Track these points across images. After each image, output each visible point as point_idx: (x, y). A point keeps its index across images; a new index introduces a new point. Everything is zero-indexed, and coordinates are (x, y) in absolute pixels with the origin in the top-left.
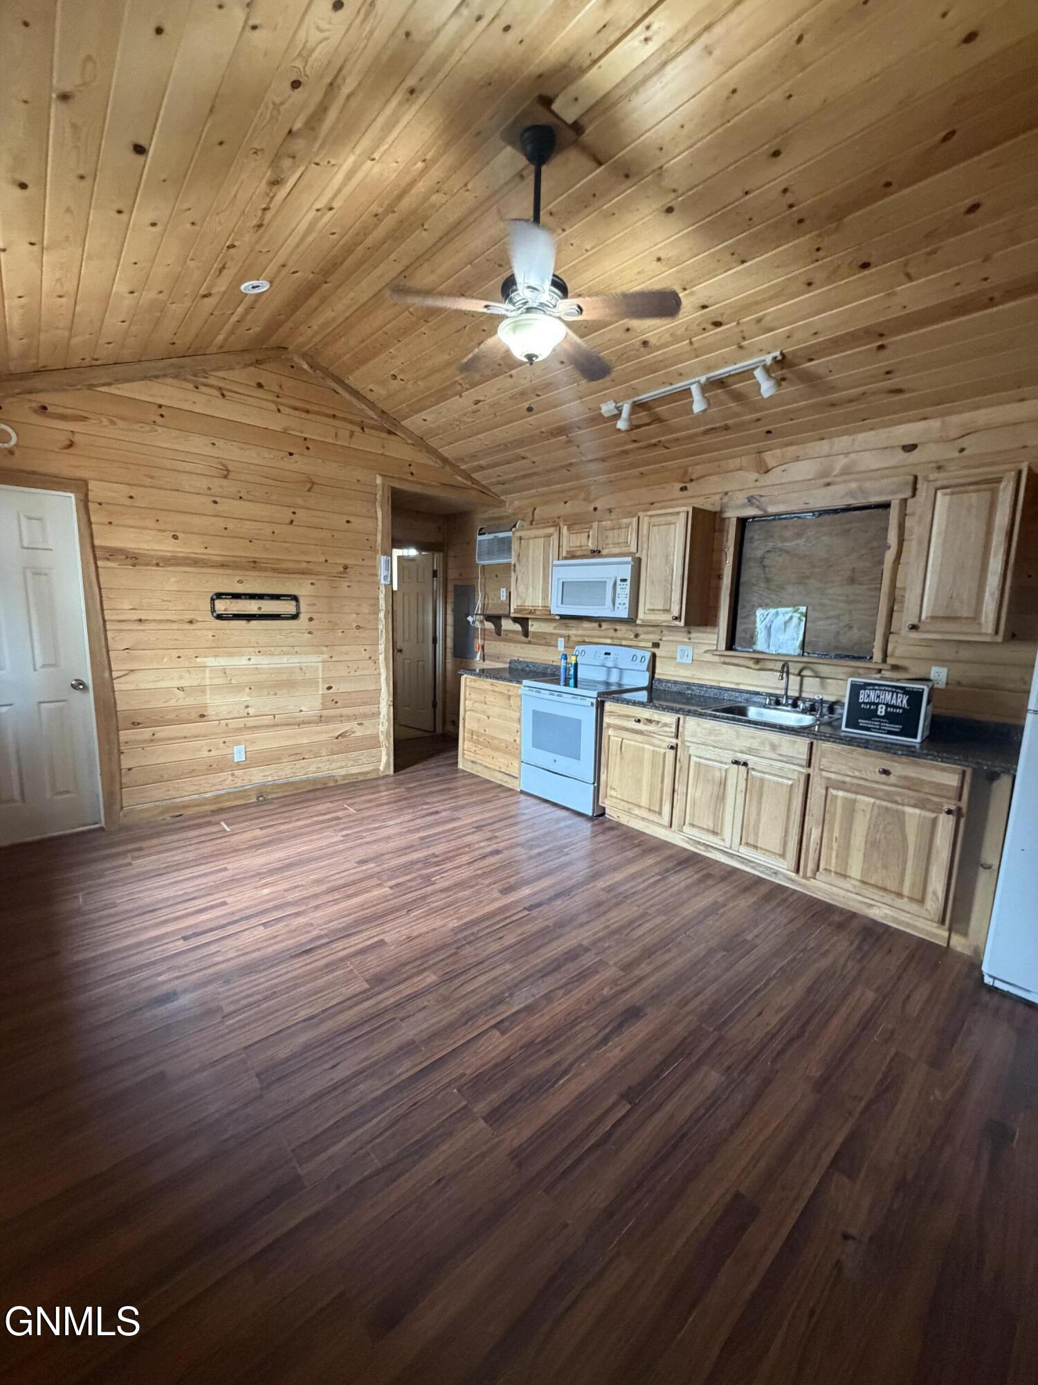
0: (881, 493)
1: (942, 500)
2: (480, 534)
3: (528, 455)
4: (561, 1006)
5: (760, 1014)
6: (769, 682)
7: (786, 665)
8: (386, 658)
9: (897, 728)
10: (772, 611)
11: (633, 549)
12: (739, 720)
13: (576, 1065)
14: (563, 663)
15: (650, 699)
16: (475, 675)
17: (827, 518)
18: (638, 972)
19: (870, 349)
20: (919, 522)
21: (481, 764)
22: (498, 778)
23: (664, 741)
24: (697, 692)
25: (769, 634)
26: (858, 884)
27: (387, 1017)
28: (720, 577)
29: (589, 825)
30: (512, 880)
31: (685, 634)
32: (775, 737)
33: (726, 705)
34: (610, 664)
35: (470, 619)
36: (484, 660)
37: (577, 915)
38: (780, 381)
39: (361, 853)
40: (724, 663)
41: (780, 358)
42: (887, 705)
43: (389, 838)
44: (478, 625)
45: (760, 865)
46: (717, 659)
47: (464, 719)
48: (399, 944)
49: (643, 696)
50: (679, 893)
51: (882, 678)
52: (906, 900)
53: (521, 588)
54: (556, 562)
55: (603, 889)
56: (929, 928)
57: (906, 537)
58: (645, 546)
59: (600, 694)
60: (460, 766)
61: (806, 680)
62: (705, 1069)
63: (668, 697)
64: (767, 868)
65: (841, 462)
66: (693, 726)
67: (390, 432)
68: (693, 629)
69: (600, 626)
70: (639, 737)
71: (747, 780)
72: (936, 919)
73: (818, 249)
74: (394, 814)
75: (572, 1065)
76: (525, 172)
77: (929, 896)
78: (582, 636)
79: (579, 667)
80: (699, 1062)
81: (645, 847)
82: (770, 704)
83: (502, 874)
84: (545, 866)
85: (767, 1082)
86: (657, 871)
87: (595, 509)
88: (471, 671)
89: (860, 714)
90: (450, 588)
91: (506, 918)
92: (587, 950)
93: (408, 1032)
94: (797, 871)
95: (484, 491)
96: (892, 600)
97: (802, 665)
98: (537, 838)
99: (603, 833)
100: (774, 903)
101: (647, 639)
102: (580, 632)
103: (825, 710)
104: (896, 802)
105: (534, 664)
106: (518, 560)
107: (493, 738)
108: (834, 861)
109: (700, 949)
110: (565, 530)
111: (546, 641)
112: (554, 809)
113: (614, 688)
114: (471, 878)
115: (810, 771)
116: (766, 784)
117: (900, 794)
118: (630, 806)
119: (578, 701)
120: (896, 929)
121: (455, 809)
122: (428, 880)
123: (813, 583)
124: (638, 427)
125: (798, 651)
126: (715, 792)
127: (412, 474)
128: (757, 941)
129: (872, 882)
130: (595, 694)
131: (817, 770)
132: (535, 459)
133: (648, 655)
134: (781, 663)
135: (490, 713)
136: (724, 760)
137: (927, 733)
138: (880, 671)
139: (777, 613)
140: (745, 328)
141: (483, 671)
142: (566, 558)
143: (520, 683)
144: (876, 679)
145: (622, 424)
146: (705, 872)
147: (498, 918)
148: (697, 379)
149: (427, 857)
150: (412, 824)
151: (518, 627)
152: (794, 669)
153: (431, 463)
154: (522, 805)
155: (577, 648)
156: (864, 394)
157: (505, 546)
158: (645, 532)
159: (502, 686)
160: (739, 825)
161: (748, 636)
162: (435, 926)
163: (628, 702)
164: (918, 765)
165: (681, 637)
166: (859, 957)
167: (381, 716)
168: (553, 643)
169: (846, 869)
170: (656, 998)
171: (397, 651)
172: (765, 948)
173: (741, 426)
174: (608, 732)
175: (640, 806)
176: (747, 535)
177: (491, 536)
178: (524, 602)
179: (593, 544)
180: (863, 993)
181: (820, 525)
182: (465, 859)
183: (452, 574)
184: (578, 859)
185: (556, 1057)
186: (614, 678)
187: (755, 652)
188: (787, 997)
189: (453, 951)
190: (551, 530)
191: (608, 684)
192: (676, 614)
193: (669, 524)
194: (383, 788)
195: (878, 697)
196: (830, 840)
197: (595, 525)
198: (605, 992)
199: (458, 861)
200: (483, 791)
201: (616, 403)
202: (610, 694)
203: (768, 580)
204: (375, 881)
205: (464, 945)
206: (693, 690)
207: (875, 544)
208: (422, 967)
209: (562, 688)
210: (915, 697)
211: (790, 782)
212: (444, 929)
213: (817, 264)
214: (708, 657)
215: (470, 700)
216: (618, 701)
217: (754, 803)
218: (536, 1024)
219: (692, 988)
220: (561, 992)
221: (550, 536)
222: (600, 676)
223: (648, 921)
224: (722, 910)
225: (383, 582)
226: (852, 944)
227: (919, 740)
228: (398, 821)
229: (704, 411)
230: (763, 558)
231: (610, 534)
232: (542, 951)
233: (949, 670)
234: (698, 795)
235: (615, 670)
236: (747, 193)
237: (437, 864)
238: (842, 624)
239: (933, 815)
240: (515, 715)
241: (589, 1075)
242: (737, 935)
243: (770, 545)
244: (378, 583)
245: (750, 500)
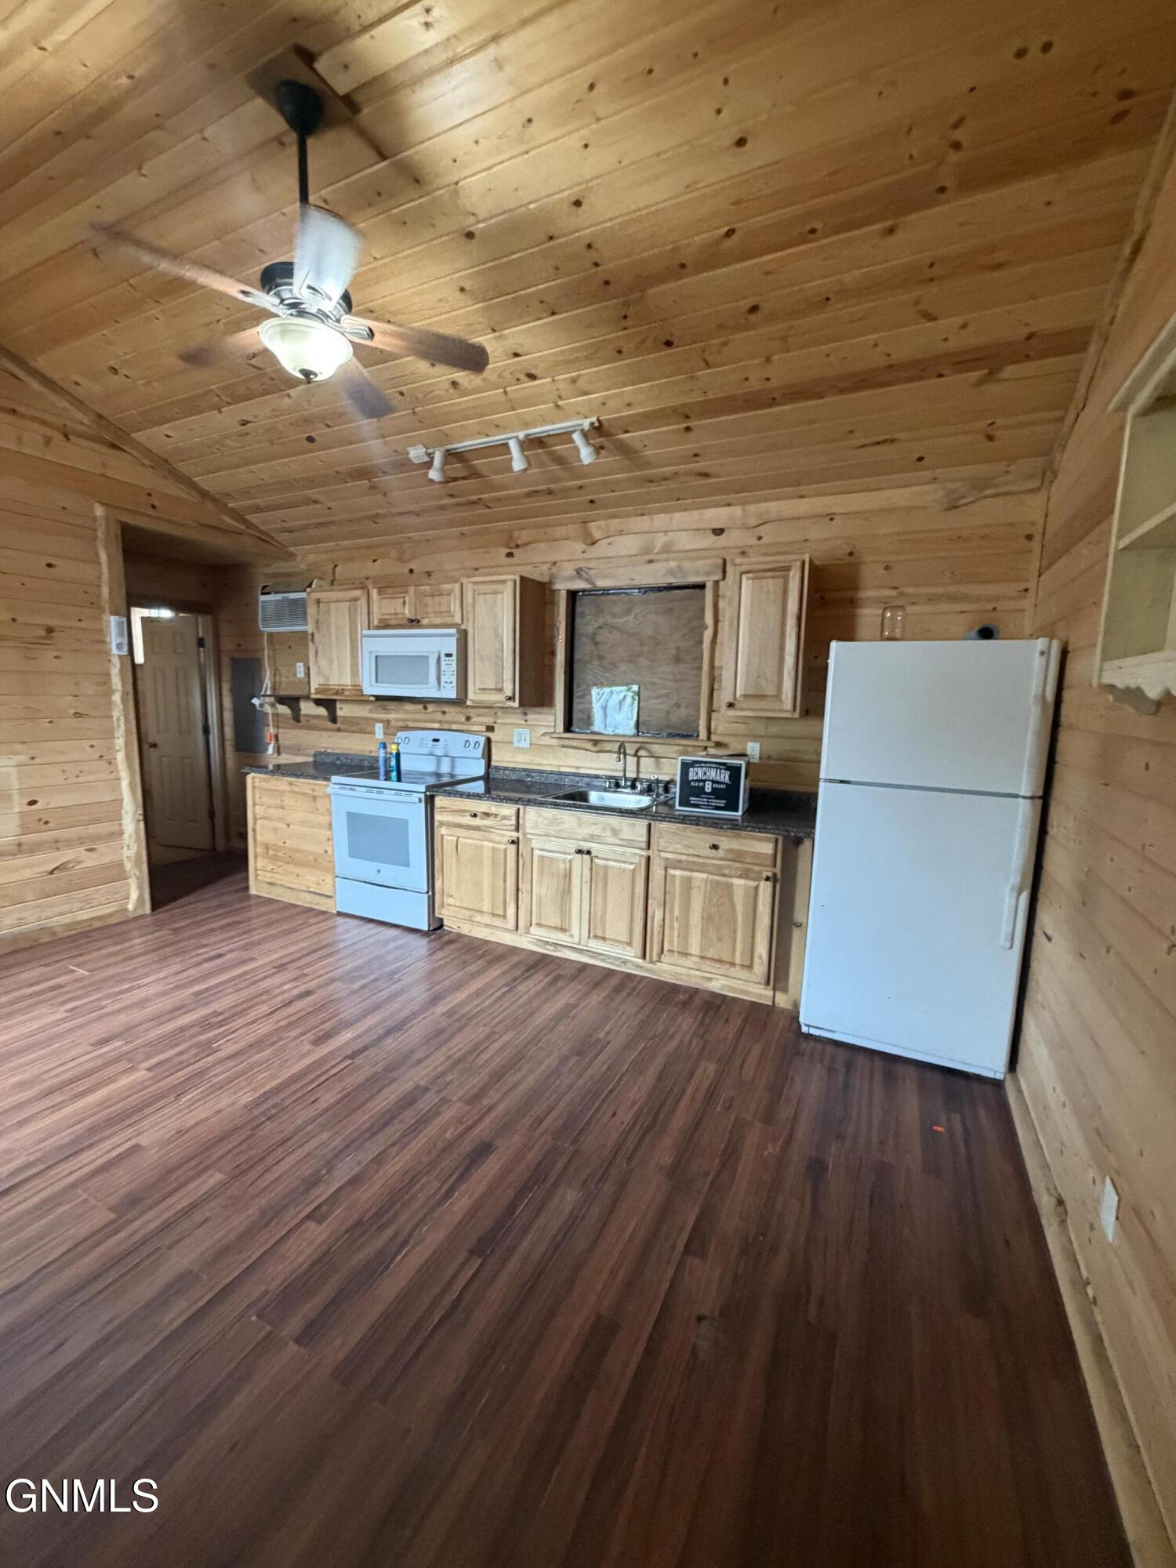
0: (697, 573)
1: (746, 584)
2: (263, 594)
3: (322, 498)
4: (395, 1167)
5: (614, 1114)
6: (606, 764)
7: (622, 745)
8: (128, 757)
9: (722, 803)
10: (607, 690)
11: (458, 620)
12: (580, 807)
13: (416, 1233)
14: (382, 754)
15: (488, 790)
16: (266, 773)
17: (652, 596)
18: (486, 1102)
19: (678, 430)
20: (729, 604)
21: (282, 886)
22: (306, 901)
23: (504, 836)
24: (537, 778)
25: (605, 714)
26: (698, 959)
27: (146, 1250)
28: (553, 653)
29: (424, 941)
30: (327, 1026)
31: (521, 716)
32: (614, 821)
33: (568, 791)
34: (439, 752)
35: (256, 701)
36: (279, 753)
37: (413, 1051)
38: (598, 449)
39: (98, 1030)
40: (564, 746)
41: (597, 424)
42: (714, 782)
43: (147, 1000)
44: (268, 709)
45: (609, 957)
46: (555, 742)
47: (254, 830)
48: (164, 1144)
49: (479, 787)
50: (529, 1001)
51: (708, 755)
52: (738, 968)
53: (323, 663)
54: (365, 632)
55: (443, 1014)
56: (757, 991)
57: (720, 618)
58: (471, 616)
59: (428, 788)
60: (253, 891)
61: (643, 761)
62: (560, 1191)
63: (507, 786)
64: (616, 958)
65: (660, 541)
66: (534, 816)
67: (114, 446)
68: (529, 710)
69: (425, 708)
70: (476, 834)
71: (591, 869)
72: (763, 982)
73: (625, 317)
74: (155, 966)
75: (410, 1235)
76: (285, 139)
77: (757, 960)
78: (404, 720)
79: (403, 758)
80: (556, 1185)
81: (488, 958)
82: (610, 787)
83: (312, 1021)
84: (374, 998)
85: (623, 1185)
86: (503, 982)
87: (411, 571)
88: (261, 768)
89: (691, 791)
90: (225, 661)
91: (323, 1073)
92: (427, 1089)
93: (179, 1261)
94: (644, 957)
95: (264, 538)
96: (713, 680)
97: (637, 745)
98: (360, 967)
99: (442, 948)
100: (624, 994)
101: (481, 721)
102: (400, 716)
103: (661, 790)
104: (724, 875)
105: (346, 755)
106: (317, 628)
107: (297, 851)
108: (676, 939)
109: (552, 1061)
110: (374, 593)
111: (360, 727)
112: (381, 929)
113: (446, 780)
114: (270, 1034)
115: (650, 853)
116: (610, 871)
117: (728, 867)
118: (471, 913)
119: (403, 798)
120: (734, 999)
121: (246, 947)
122: (207, 1048)
123: (643, 661)
124: (455, 479)
125: (633, 731)
126: (561, 888)
127: (153, 507)
128: (610, 1038)
129: (710, 956)
130: (422, 788)
131: (656, 852)
132: (330, 504)
133: (482, 740)
134: (618, 744)
135: (289, 819)
136: (568, 851)
137: (747, 806)
138: (706, 748)
139: (612, 693)
140: (560, 386)
141: (278, 767)
142: (378, 628)
143: (329, 780)
144: (703, 757)
145: (434, 474)
146: (554, 974)
147: (310, 1077)
148: (515, 434)
149: (206, 1018)
150: (180, 976)
151: (322, 711)
152: (630, 749)
153: (183, 495)
154: (339, 930)
155: (399, 734)
156: (676, 473)
157: (298, 610)
158: (470, 601)
159: (304, 785)
160: (586, 917)
161: (585, 717)
162: (218, 1107)
163: (461, 795)
164: (740, 836)
165: (517, 719)
166: (701, 1032)
167: (126, 836)
168: (369, 729)
169: (687, 949)
170: (505, 1127)
171: (144, 744)
172: (617, 1043)
173: (565, 492)
174: (441, 831)
175: (481, 912)
176: (578, 609)
177: (279, 597)
178: (328, 679)
179: (410, 612)
180: (706, 1069)
181: (646, 603)
182: (264, 1009)
183: (227, 644)
184: (412, 984)
185: (390, 1231)
186: (445, 768)
187: (593, 733)
188: (639, 1090)
189: (249, 1133)
190: (357, 593)
191: (438, 775)
192: (510, 694)
193: (496, 593)
194: (136, 933)
195: (705, 774)
196: (672, 921)
197: (411, 589)
198: (448, 1135)
199: (253, 1014)
200: (285, 919)
201: (427, 449)
202: (440, 787)
203: (601, 658)
204: (123, 1065)
205: (263, 1122)
206: (532, 777)
207: (695, 623)
208: (199, 1168)
209: (382, 783)
210: (734, 771)
211: (632, 867)
212: (236, 1107)
213: (626, 332)
214: (547, 740)
215: (261, 805)
216: (449, 794)
217: (600, 893)
218: (364, 1197)
219: (546, 1104)
220: (395, 1149)
221: (356, 600)
222: (429, 766)
223: (497, 1040)
224: (574, 1012)
225: (115, 651)
226: (696, 1019)
227: (740, 813)
228: (161, 975)
229: (525, 470)
230: (595, 634)
231: (429, 600)
232: (370, 1105)
233: (761, 746)
234: (543, 891)
235: (446, 759)
236: (551, 238)
237: (220, 1024)
238: (672, 703)
239: (756, 883)
240: (324, 820)
241: (432, 1239)
242: (590, 1036)
243: (601, 621)
244: (108, 653)
245: (579, 572)
